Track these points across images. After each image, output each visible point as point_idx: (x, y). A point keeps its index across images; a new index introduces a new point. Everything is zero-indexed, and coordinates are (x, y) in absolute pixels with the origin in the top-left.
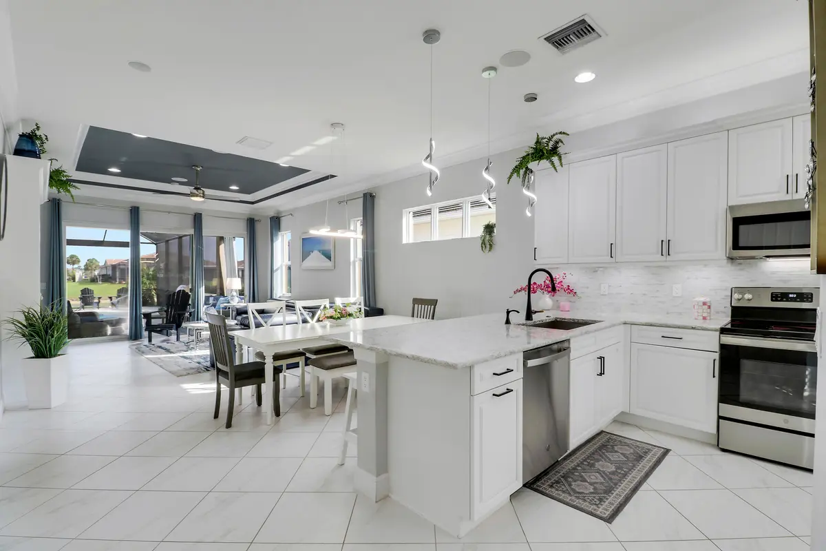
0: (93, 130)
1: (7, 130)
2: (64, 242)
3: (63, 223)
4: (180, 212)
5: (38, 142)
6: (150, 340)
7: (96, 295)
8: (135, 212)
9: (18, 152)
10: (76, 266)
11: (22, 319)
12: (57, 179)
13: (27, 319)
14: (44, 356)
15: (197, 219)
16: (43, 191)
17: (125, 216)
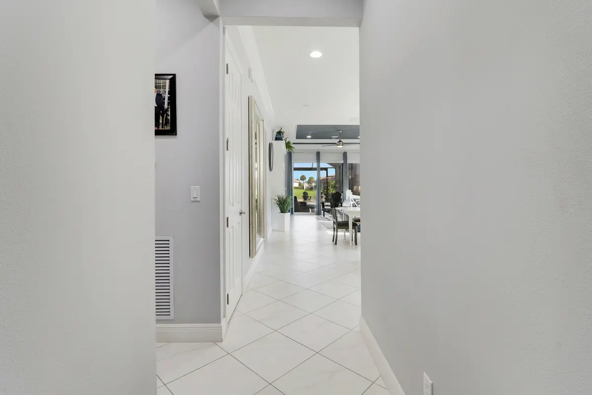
0: (298, 126)
1: (273, 131)
2: (293, 169)
3: (292, 162)
4: (337, 152)
5: (282, 134)
6: (324, 216)
7: (309, 195)
8: (318, 154)
9: (277, 139)
10: (305, 181)
11: (277, 199)
12: (288, 145)
13: (279, 198)
14: (283, 213)
15: (345, 155)
16: (284, 150)
17: (314, 157)
